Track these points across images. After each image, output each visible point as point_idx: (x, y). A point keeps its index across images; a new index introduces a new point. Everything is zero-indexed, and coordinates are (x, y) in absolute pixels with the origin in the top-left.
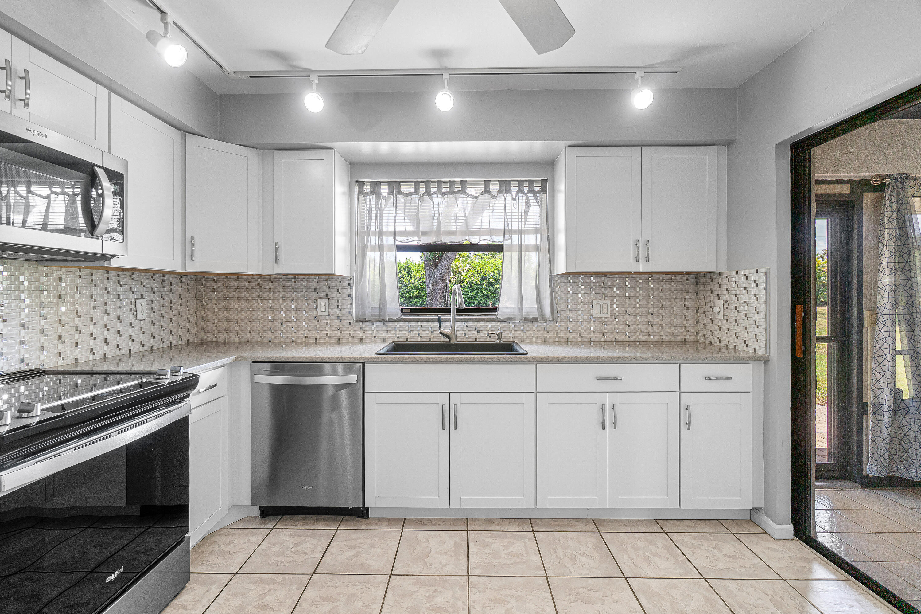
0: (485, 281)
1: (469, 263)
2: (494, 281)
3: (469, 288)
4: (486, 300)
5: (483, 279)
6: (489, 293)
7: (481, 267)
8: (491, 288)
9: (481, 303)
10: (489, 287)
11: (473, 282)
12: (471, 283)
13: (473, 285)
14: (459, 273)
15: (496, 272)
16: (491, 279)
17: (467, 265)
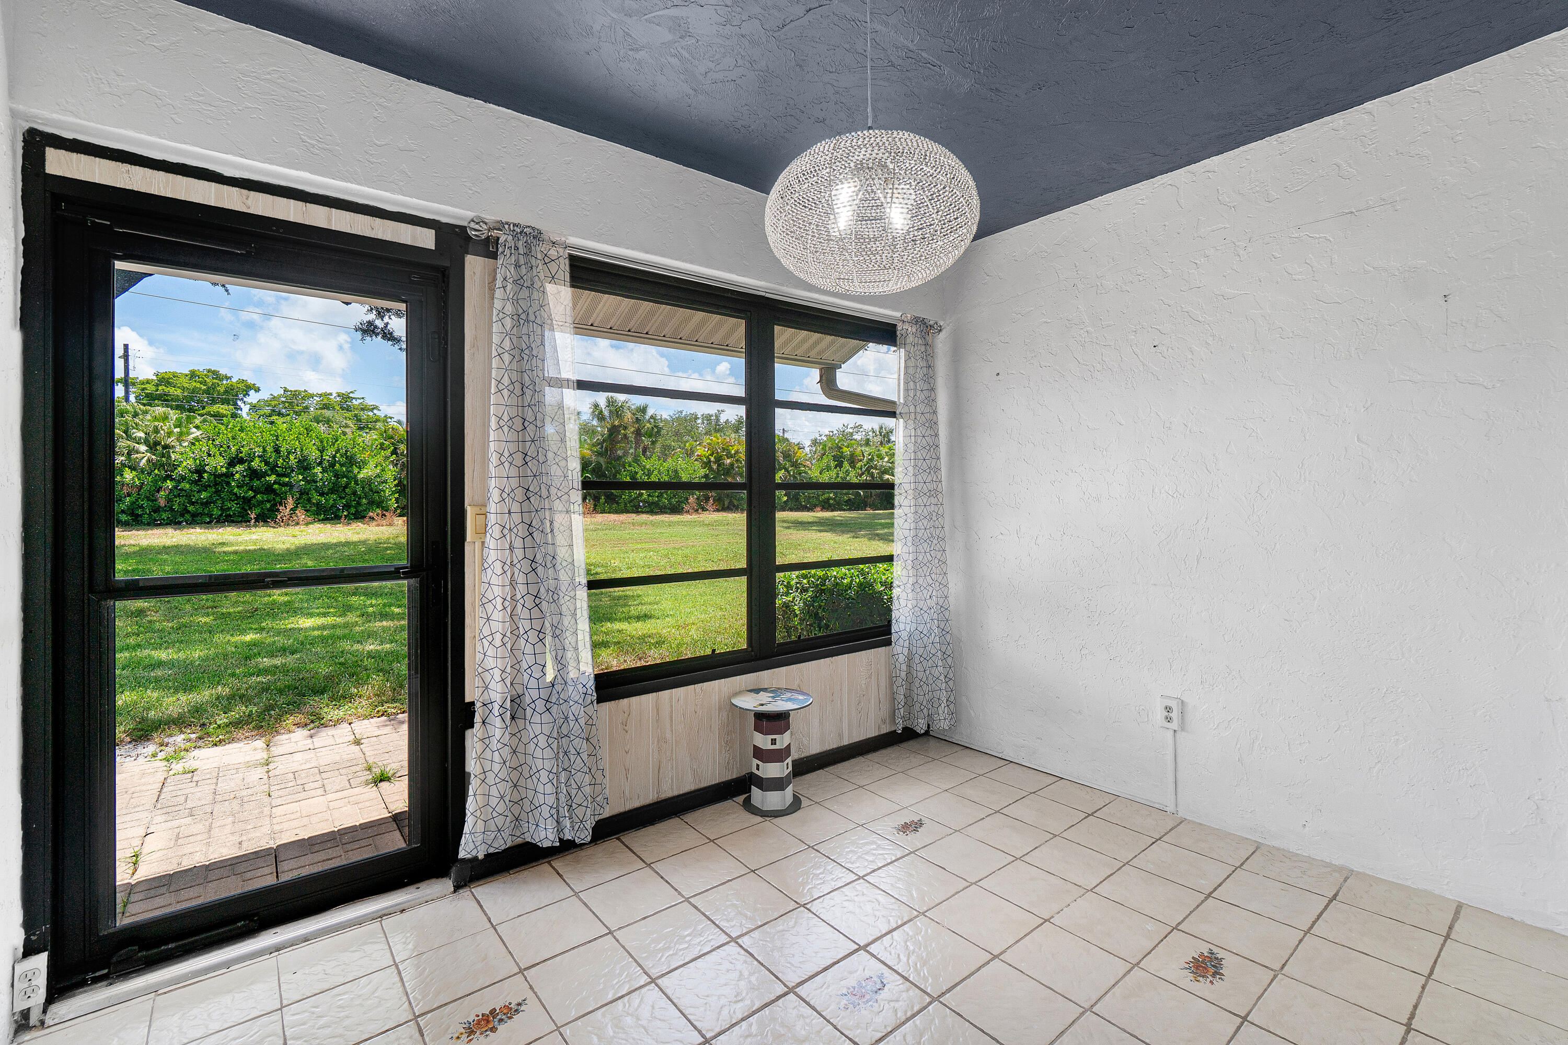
0: (239, 468)
1: (197, 427)
2: (264, 468)
3: (195, 482)
4: (243, 508)
5: (232, 463)
6: (251, 493)
7: (230, 435)
8: (256, 483)
9: (230, 515)
10: (251, 480)
11: (207, 468)
12: (200, 471)
13: (205, 475)
14: (166, 447)
15: (269, 449)
16: (256, 464)
17: (194, 430)
